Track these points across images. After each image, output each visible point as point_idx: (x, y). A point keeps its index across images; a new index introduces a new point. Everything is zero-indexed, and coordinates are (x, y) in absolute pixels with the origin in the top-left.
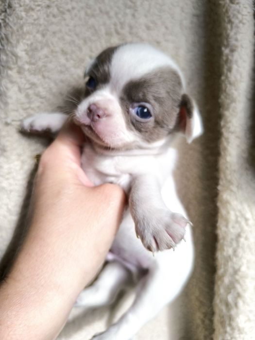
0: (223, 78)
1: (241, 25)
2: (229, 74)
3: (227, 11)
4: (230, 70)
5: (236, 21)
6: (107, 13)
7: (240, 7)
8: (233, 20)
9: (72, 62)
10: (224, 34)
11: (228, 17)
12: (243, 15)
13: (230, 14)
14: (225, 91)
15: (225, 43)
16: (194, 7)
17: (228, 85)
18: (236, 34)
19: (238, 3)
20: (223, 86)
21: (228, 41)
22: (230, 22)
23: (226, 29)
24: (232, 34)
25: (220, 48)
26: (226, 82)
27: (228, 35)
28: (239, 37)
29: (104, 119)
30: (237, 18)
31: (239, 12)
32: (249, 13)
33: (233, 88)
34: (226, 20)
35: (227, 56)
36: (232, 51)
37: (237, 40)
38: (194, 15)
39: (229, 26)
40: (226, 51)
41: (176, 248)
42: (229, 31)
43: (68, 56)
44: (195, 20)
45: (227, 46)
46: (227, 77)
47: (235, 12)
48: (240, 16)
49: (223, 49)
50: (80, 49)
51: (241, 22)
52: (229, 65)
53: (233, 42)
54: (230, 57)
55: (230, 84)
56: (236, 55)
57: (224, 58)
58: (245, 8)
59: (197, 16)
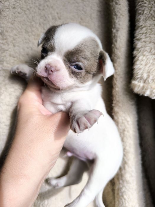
0: (113, 45)
1: (121, 16)
2: (116, 44)
3: (114, 9)
4: (116, 41)
5: (119, 14)
7: (121, 6)
8: (117, 14)
10: (113, 22)
11: (115, 12)
12: (122, 11)
13: (116, 10)
14: (114, 52)
15: (114, 26)
16: (98, 6)
17: (116, 50)
18: (119, 21)
19: (120, 5)
20: (113, 50)
21: (115, 26)
22: (116, 15)
23: (114, 19)
24: (117, 21)
25: (111, 29)
26: (115, 48)
27: (115, 22)
28: (121, 23)
29: (55, 73)
30: (119, 13)
31: (120, 9)
32: (126, 10)
33: (118, 51)
34: (114, 14)
35: (115, 33)
36: (117, 31)
37: (119, 25)
38: (98, 11)
39: (115, 17)
40: (114, 31)
42: (115, 20)
44: (99, 14)
45: (115, 28)
46: (115, 45)
47: (118, 10)
48: (121, 12)
49: (113, 30)
51: (121, 15)
52: (115, 38)
53: (117, 26)
54: (116, 34)
55: (117, 49)
56: (119, 33)
57: (113, 35)
58: (124, 7)
59: (100, 11)
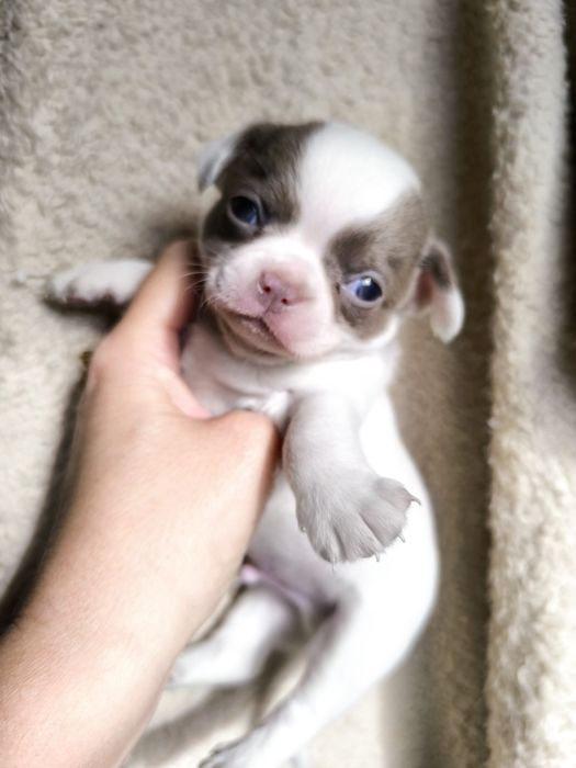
0: (496, 176)
1: (534, 58)
2: (509, 167)
3: (502, 28)
4: (511, 158)
5: (522, 50)
6: (233, 38)
7: (531, 17)
8: (518, 47)
9: (155, 147)
10: (498, 80)
11: (506, 40)
12: (538, 36)
13: (510, 33)
14: (501, 205)
15: (500, 98)
16: (430, 22)
17: (508, 193)
18: (523, 78)
19: (527, 10)
20: (497, 195)
21: (506, 96)
22: (510, 51)
23: (500, 68)
24: (514, 77)
25: (488, 110)
26: (504, 186)
27: (506, 82)
28: (531, 84)
30: (526, 42)
31: (529, 29)
32: (552, 30)
33: (518, 197)
34: (502, 47)
35: (504, 127)
36: (516, 115)
37: (525, 91)
38: (431, 39)
39: (507, 61)
40: (501, 116)
41: (382, 556)
42: (507, 73)
43: (147, 136)
44: (433, 50)
45: (504, 105)
46: (505, 175)
47: (521, 30)
48: (531, 39)
49: (495, 111)
50: (174, 118)
51: (534, 50)
52: (508, 147)
53: (516, 96)
54: (511, 130)
55: (512, 188)
56: (524, 126)
57: (498, 132)
58: (544, 20)
59: (438, 41)
